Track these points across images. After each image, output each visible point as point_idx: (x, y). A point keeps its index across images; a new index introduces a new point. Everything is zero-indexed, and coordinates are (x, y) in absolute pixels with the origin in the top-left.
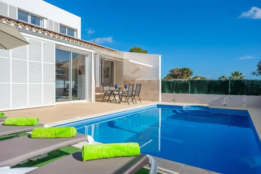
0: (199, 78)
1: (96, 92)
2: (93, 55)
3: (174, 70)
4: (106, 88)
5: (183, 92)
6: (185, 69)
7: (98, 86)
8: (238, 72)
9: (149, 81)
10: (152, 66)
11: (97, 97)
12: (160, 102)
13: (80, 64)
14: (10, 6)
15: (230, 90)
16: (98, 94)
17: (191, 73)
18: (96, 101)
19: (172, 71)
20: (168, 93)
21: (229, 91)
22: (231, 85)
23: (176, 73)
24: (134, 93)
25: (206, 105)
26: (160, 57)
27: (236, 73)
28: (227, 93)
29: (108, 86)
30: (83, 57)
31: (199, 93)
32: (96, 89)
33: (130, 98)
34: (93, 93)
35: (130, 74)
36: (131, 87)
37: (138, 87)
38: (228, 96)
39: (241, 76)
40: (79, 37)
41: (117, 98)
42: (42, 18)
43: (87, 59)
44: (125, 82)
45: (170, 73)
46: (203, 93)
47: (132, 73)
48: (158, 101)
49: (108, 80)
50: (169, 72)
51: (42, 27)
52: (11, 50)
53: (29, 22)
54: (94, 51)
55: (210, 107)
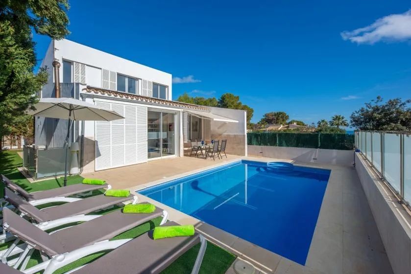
0: (295, 123)
1: (184, 147)
2: (181, 114)
3: (269, 114)
4: (194, 144)
5: (271, 145)
6: (280, 113)
7: (186, 142)
8: (340, 116)
9: (235, 135)
10: (238, 122)
11: (185, 151)
12: (247, 157)
13: (170, 122)
14: (111, 72)
15: (319, 143)
16: (186, 149)
17: (287, 117)
18: (185, 155)
19: (266, 115)
20: (255, 146)
21: (318, 145)
22: (320, 139)
23: (271, 118)
24: (220, 149)
25: (290, 161)
26: (246, 113)
27: (337, 117)
28: (317, 147)
29: (195, 141)
30: (173, 115)
31: (288, 146)
32: (184, 144)
33: (216, 154)
34: (182, 148)
35: (216, 129)
36: (217, 143)
37: (224, 143)
38: (318, 150)
39: (343, 120)
40: (170, 99)
41: (204, 152)
42: (137, 79)
43: (176, 117)
44: (212, 136)
45: (264, 118)
46: (291, 146)
47: (219, 128)
48: (244, 155)
49: (196, 133)
50: (264, 116)
51: (137, 95)
52: (111, 122)
53: (127, 92)
54: (182, 110)
55: (294, 165)
